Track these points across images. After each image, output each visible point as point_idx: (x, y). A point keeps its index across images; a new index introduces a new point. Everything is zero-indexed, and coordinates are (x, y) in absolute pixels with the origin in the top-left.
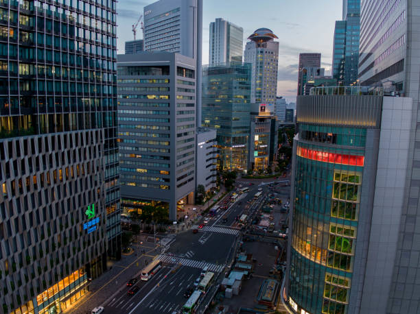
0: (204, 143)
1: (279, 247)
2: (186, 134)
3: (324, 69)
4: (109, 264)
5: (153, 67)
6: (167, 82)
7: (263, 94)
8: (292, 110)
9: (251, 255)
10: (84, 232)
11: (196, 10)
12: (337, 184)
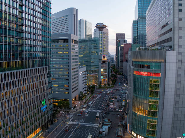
0: (81, 73)
1: (120, 116)
2: (75, 69)
3: (127, 40)
4: (49, 126)
5: (60, 40)
6: (67, 46)
7: (103, 51)
8: (113, 58)
9: (110, 119)
10: (41, 111)
11: (75, 16)
12: (151, 84)
